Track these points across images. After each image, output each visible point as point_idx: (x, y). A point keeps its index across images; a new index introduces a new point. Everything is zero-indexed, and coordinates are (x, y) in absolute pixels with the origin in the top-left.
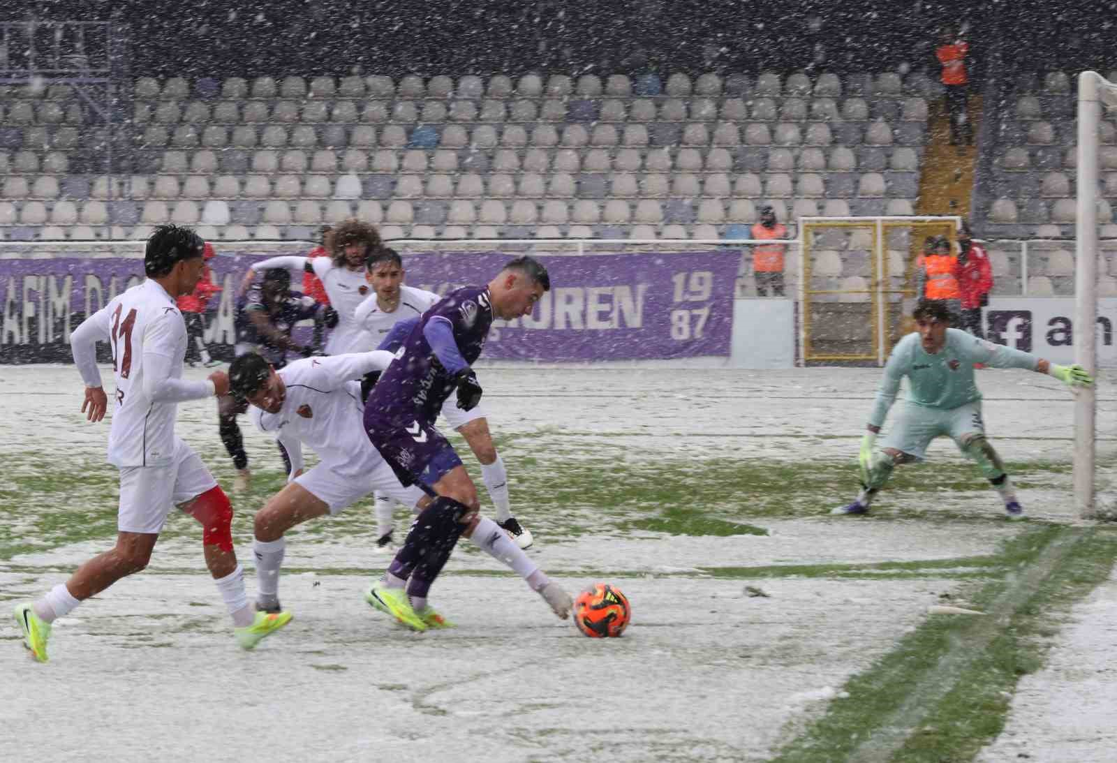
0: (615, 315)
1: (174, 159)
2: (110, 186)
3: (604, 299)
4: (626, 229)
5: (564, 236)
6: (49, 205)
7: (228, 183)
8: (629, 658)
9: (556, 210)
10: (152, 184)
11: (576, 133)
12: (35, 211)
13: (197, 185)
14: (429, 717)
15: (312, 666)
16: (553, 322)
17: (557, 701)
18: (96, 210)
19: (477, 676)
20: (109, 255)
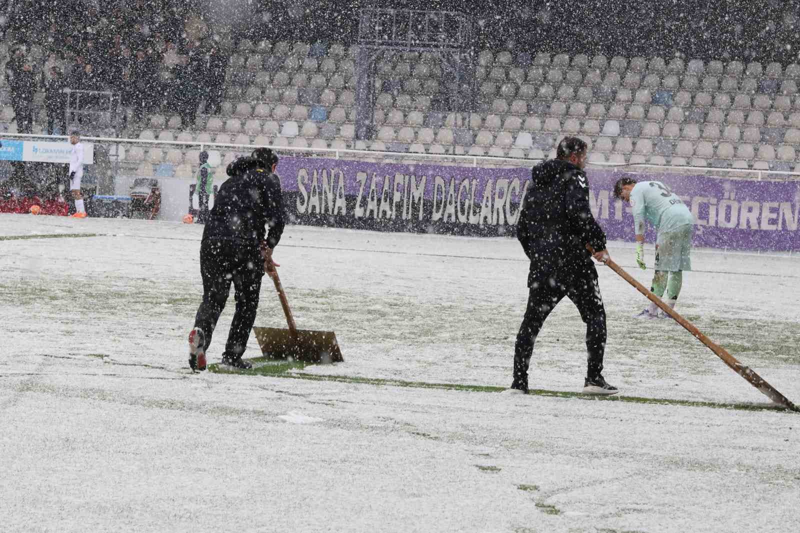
0: (780, 221)
1: (500, 104)
2: (456, 119)
3: (773, 210)
4: (792, 165)
5: (750, 167)
6: (416, 129)
7: (534, 122)
8: (712, 474)
9: (747, 150)
10: (484, 120)
11: (763, 100)
12: (407, 133)
13: (513, 121)
14: (545, 515)
15: (477, 466)
16: (738, 224)
17: (646, 507)
18: (447, 135)
19: (594, 483)
20: (452, 164)
